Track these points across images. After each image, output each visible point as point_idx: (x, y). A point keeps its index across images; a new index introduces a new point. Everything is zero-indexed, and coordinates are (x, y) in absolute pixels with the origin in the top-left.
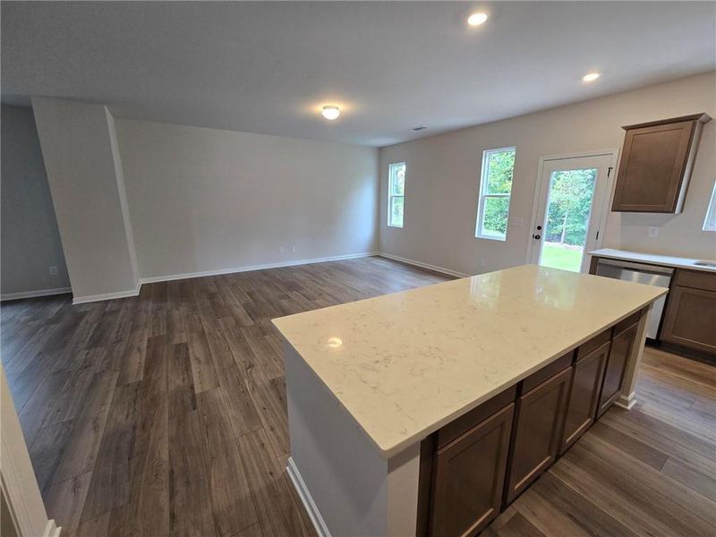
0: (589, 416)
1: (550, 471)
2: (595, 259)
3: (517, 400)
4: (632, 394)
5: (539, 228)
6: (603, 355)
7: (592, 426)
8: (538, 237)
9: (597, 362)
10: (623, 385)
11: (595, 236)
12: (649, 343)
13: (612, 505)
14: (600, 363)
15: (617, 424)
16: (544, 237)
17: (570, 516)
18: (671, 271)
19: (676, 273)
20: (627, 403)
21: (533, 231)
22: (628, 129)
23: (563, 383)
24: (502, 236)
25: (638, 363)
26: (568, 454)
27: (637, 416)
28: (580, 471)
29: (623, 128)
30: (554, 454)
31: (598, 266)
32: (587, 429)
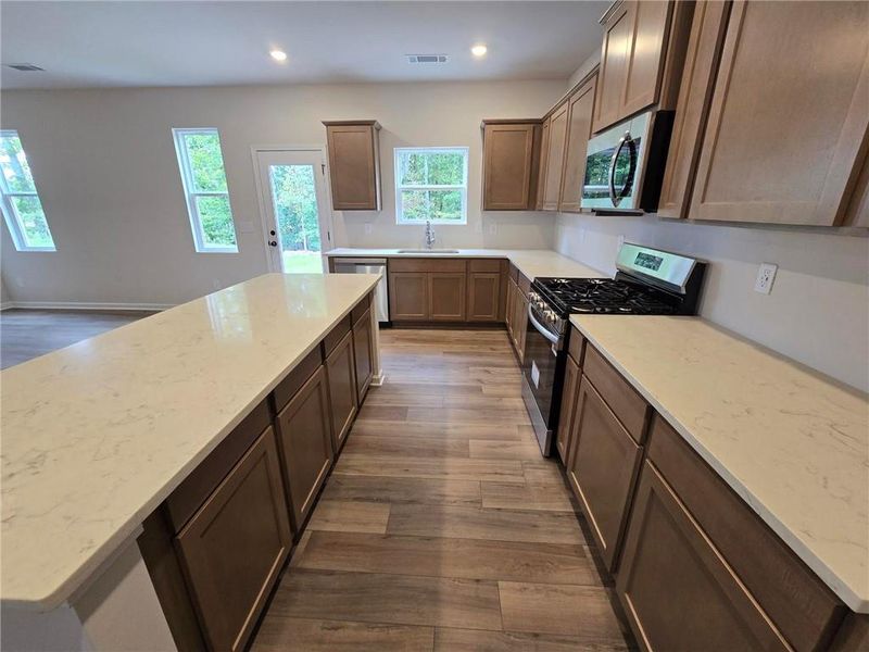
0: (353, 405)
1: (334, 473)
2: (331, 258)
3: (274, 421)
4: (381, 372)
5: (273, 233)
6: (348, 345)
7: (358, 412)
8: (274, 244)
9: (345, 353)
10: (372, 369)
11: (327, 237)
12: (383, 325)
13: (382, 467)
14: (349, 352)
15: (375, 401)
16: (280, 243)
17: (356, 499)
18: (385, 261)
19: (389, 261)
20: (378, 381)
21: (268, 238)
22: (328, 124)
23: (319, 384)
24: (234, 249)
25: (378, 344)
26: (345, 448)
27: (389, 388)
28: (357, 456)
29: (324, 123)
30: (331, 455)
31: (335, 265)
32: (355, 418)
